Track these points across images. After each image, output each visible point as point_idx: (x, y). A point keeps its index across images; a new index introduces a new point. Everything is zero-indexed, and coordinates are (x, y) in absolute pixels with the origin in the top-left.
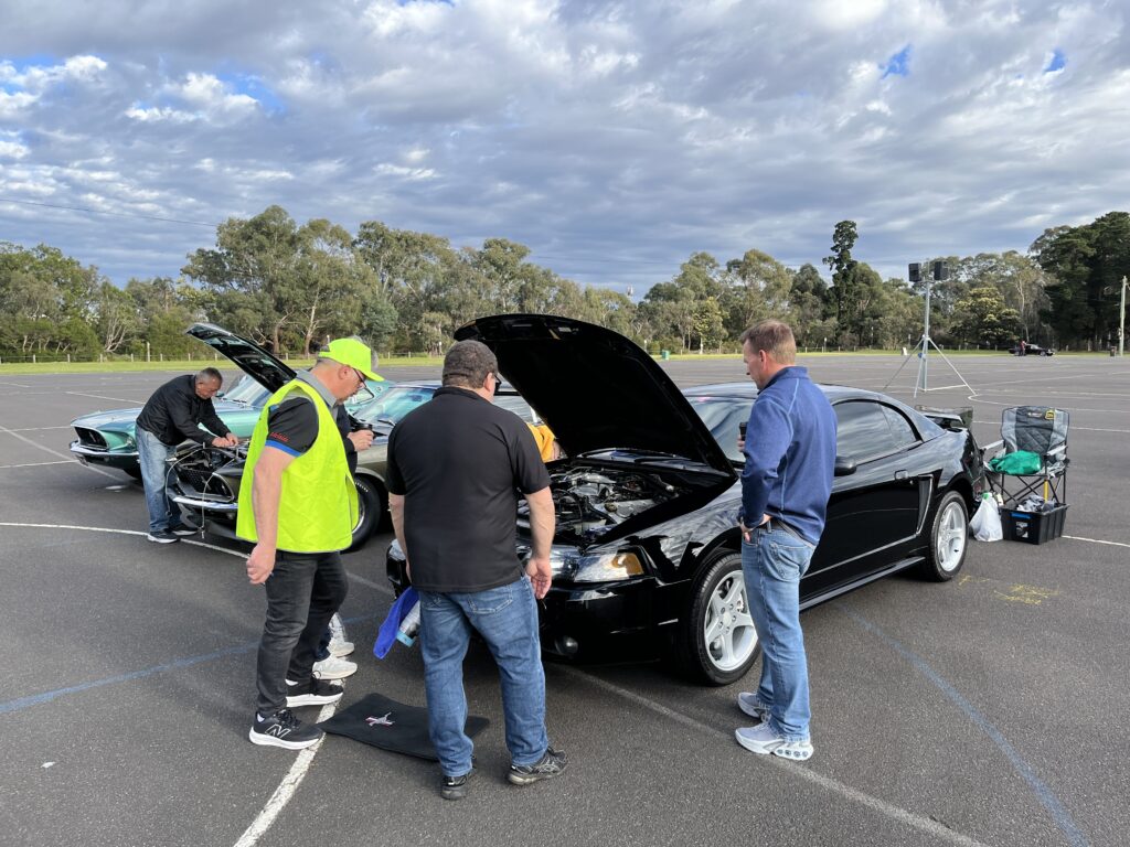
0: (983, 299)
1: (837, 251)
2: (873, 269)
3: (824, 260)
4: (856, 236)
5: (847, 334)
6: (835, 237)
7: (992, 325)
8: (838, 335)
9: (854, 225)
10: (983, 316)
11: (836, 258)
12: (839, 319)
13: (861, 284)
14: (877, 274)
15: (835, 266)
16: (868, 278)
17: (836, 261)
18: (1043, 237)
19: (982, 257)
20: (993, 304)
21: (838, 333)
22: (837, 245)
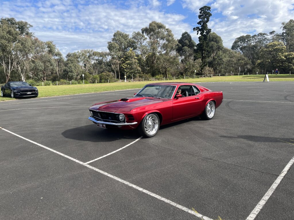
0: (276, 47)
1: (201, 24)
4: (211, 15)
5: (207, 68)
6: (200, 16)
7: (281, 61)
9: (209, 8)
11: (200, 28)
12: (202, 60)
13: (213, 43)
14: (220, 38)
15: (200, 32)
17: (200, 30)
20: (282, 50)
21: (202, 68)
22: (201, 21)
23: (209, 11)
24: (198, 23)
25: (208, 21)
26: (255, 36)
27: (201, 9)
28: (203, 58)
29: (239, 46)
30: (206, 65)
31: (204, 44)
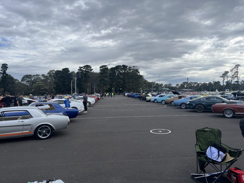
0: (40, 84)
2: (12, 76)
4: (7, 68)
5: (6, 92)
6: (2, 68)
7: (42, 90)
9: (7, 65)
10: (40, 88)
11: (2, 73)
12: (4, 89)
13: (9, 80)
15: (2, 75)
16: (11, 78)
17: (2, 74)
18: (49, 72)
19: (37, 75)
20: (42, 85)
22: (2, 70)
23: (7, 66)
24: (1, 70)
25: (6, 70)
26: (34, 75)
27: (2, 65)
29: (25, 80)
31: (4, 80)
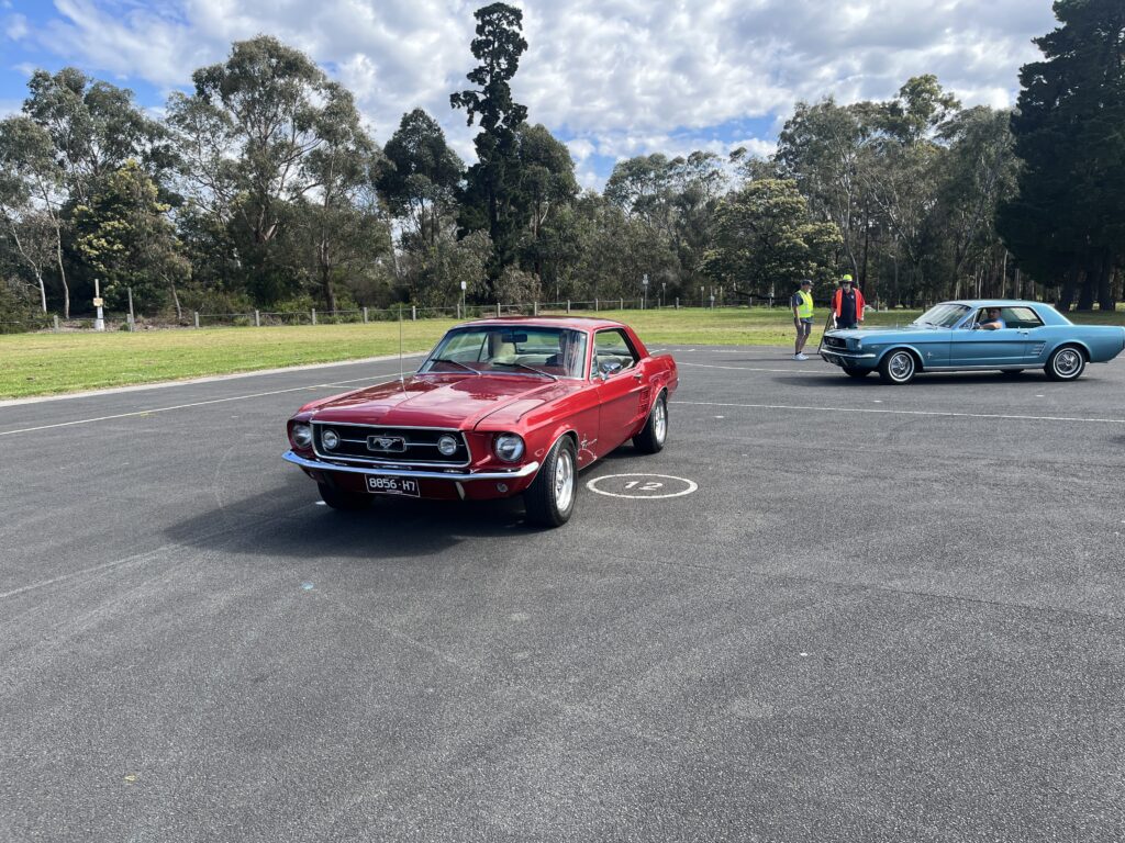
1: (482, 82)
3: (455, 98)
4: (521, 45)
5: (515, 274)
6: (477, 47)
8: (494, 276)
9: (517, 17)
11: (481, 97)
12: (493, 237)
13: (535, 167)
14: (564, 150)
15: (478, 117)
16: (547, 154)
17: (479, 106)
20: (795, 211)
21: (495, 270)
22: (481, 69)
23: (516, 28)
24: (472, 76)
25: (511, 71)
26: (679, 161)
27: (481, 14)
28: (497, 230)
29: (628, 197)
30: (510, 261)
31: (497, 166)
